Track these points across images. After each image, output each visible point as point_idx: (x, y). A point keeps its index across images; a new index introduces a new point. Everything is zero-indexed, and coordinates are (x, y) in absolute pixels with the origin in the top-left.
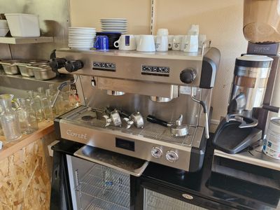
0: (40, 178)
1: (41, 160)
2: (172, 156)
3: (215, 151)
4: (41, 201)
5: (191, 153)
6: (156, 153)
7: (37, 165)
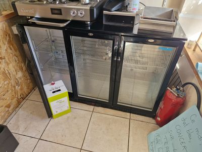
0: (11, 46)
1: (9, 35)
2: (81, 14)
3: (104, 12)
4: (16, 61)
5: (90, 9)
6: (73, 13)
7: (8, 38)
